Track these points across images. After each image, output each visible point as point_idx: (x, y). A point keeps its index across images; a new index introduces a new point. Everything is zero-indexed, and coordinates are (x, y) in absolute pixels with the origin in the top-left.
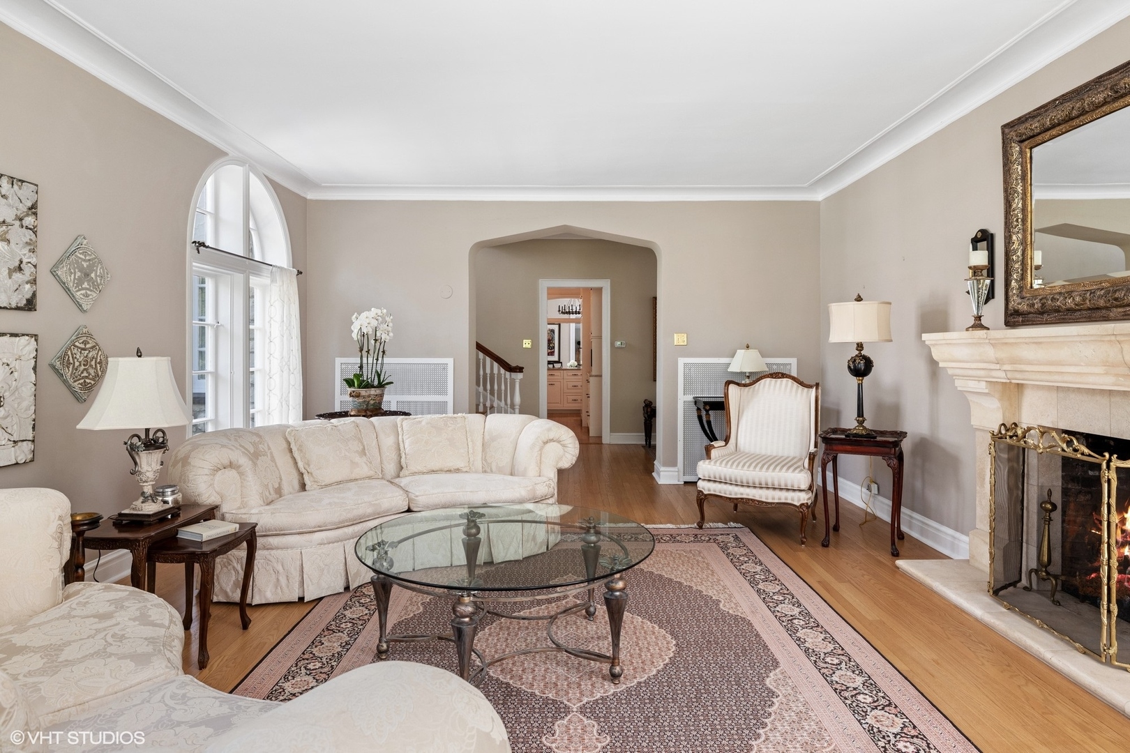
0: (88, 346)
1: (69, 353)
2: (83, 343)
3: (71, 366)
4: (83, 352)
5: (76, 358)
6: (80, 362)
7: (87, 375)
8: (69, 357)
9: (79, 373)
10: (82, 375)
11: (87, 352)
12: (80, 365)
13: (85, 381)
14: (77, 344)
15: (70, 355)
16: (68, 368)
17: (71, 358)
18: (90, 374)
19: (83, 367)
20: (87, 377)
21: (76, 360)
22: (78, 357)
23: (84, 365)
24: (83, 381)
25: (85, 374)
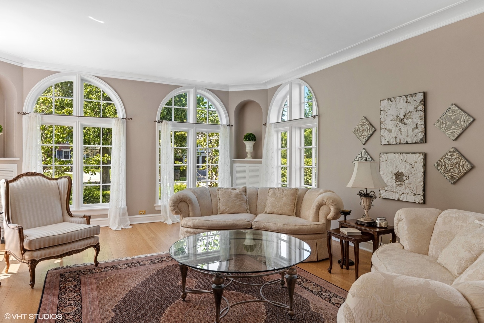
0: (453, 157)
1: (442, 160)
2: (450, 156)
3: (443, 167)
4: (450, 160)
5: (446, 163)
6: (449, 165)
7: (453, 171)
8: (442, 162)
9: (448, 170)
10: (450, 171)
11: (453, 160)
12: (449, 166)
13: (452, 174)
14: (447, 156)
15: (443, 161)
16: (442, 167)
17: (443, 163)
18: (455, 171)
19: (450, 167)
20: (453, 172)
21: (446, 164)
22: (447, 162)
23: (451, 166)
24: (451, 174)
25: (452, 171)
